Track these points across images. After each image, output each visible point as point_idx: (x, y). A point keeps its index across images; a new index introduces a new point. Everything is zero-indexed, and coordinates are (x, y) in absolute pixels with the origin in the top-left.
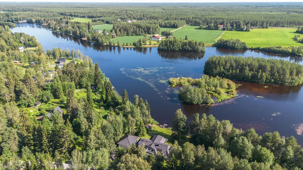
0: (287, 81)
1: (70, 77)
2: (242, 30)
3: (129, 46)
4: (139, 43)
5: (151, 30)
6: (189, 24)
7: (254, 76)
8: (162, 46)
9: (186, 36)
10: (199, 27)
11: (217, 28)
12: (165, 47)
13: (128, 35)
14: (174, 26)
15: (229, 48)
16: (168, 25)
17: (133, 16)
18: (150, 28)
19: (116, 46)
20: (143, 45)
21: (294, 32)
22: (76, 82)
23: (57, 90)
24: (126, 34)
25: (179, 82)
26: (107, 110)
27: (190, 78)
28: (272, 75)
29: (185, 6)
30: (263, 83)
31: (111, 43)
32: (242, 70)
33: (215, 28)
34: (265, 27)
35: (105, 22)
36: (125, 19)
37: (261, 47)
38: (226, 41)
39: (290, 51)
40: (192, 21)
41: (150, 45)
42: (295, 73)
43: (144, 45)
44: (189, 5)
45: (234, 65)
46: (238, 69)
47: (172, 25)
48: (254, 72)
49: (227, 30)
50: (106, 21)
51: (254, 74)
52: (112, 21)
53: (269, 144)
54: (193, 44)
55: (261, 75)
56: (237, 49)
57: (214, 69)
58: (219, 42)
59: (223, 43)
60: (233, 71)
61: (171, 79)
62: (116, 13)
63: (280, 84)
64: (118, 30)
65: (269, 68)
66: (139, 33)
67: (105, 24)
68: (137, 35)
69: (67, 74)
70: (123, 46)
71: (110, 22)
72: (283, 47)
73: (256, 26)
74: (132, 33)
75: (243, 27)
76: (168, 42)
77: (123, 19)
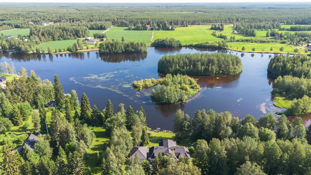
0: (231, 71)
1: (21, 97)
2: (168, 29)
3: (63, 53)
4: (74, 48)
5: (81, 33)
6: (115, 25)
7: (206, 70)
8: (103, 50)
9: (123, 38)
10: (128, 28)
11: (145, 29)
12: (107, 50)
13: (54, 39)
14: (102, 28)
15: (167, 47)
16: (95, 27)
17: (48, 18)
18: (79, 30)
19: (47, 54)
20: (79, 49)
21: (210, 29)
22: (30, 100)
23: (15, 115)
24: (52, 39)
25: (144, 84)
26: (89, 127)
27: (153, 79)
28: (220, 67)
29: (98, 7)
30: (214, 75)
31: (39, 51)
32: (195, 65)
33: (144, 29)
34: (185, 25)
35: (13, 25)
36: (39, 22)
37: (194, 44)
38: (163, 41)
39: (217, 45)
40: (118, 22)
41: (88, 48)
42: (235, 64)
43: (81, 49)
44: (103, 6)
45: (187, 61)
46: (191, 65)
47: (99, 26)
48: (206, 66)
49: (155, 30)
50: (15, 25)
51: (206, 68)
52: (23, 24)
53: (268, 124)
54: (135, 45)
55: (212, 68)
56: (174, 47)
57: (170, 68)
58: (157, 42)
59: (161, 43)
60: (187, 67)
61: (135, 82)
62: (23, 15)
63: (227, 74)
64: (40, 35)
65: (216, 62)
66: (67, 37)
67: (13, 28)
68: (65, 39)
69: (17, 93)
70: (56, 52)
71: (21, 26)
72: (209, 42)
73: (178, 25)
74: (59, 37)
75: (168, 26)
76: (109, 45)
77: (35, 22)
